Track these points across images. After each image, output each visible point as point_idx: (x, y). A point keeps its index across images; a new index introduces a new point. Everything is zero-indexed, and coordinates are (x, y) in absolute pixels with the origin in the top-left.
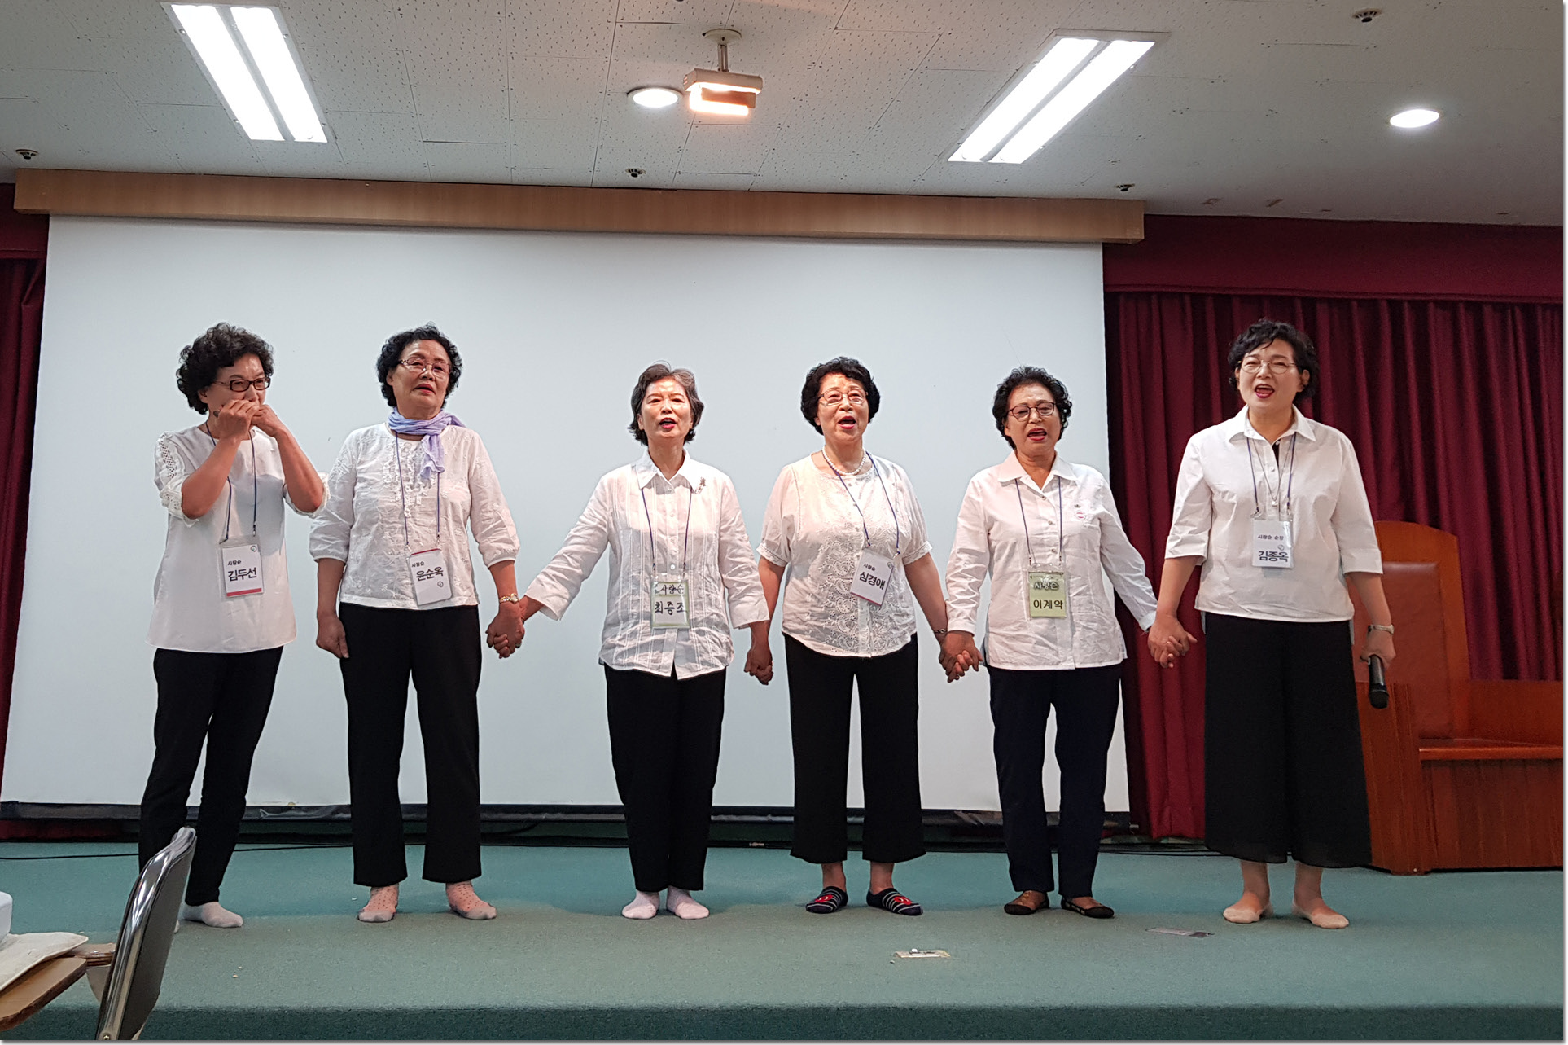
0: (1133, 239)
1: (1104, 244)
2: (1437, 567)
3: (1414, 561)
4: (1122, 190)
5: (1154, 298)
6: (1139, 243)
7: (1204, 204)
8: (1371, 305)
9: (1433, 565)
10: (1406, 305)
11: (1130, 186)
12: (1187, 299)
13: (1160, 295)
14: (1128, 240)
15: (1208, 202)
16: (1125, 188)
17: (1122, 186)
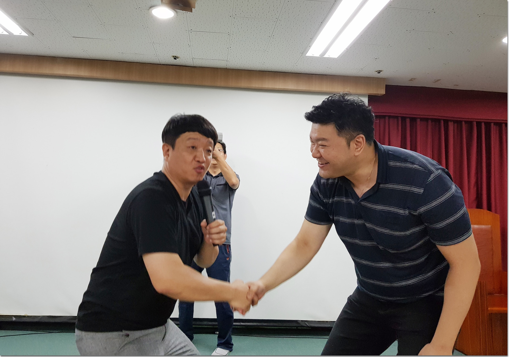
0: (380, 94)
1: (369, 96)
2: (492, 227)
3: (484, 225)
4: (378, 73)
5: (387, 118)
6: (383, 95)
7: (410, 80)
8: (469, 123)
9: (490, 226)
10: (483, 123)
11: (381, 71)
12: (400, 119)
13: (390, 117)
14: (378, 94)
15: (411, 80)
16: (379, 72)
17: (378, 71)
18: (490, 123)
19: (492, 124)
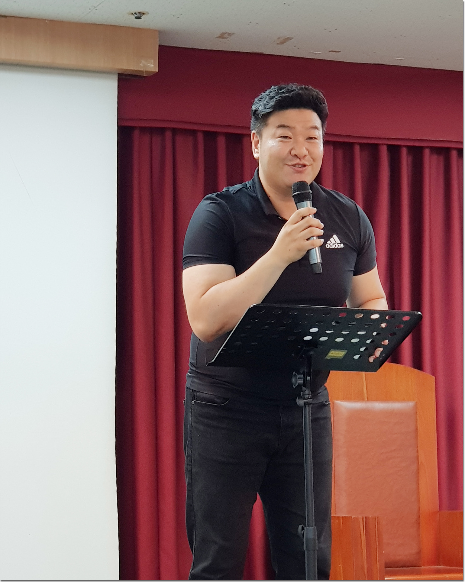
0: (147, 71)
1: (119, 74)
2: (415, 406)
4: (137, 18)
5: (168, 134)
9: (411, 404)
11: (143, 14)
12: (200, 137)
13: (174, 131)
14: (142, 72)
15: (223, 36)
16: (139, 16)
17: (135, 13)
18: (421, 148)
19: (427, 152)
